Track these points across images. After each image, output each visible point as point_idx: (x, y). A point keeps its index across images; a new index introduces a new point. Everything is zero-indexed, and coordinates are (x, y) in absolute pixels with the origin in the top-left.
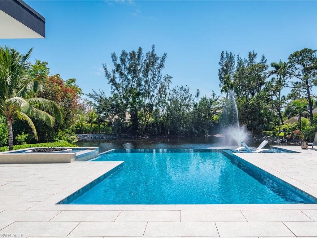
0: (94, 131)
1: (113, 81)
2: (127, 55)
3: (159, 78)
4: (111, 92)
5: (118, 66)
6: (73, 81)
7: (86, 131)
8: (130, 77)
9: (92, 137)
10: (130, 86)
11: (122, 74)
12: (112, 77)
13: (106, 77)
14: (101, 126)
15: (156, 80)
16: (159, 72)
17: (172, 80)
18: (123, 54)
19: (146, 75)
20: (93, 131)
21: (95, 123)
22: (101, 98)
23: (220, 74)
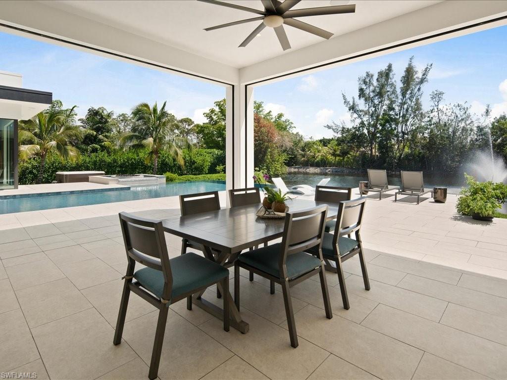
0: (339, 164)
1: (353, 108)
4: (351, 121)
7: (330, 164)
9: (334, 170)
12: (352, 104)
13: (345, 105)
14: (345, 159)
15: (414, 100)
16: (419, 89)
17: (444, 96)
20: (337, 164)
21: (339, 156)
22: (343, 128)
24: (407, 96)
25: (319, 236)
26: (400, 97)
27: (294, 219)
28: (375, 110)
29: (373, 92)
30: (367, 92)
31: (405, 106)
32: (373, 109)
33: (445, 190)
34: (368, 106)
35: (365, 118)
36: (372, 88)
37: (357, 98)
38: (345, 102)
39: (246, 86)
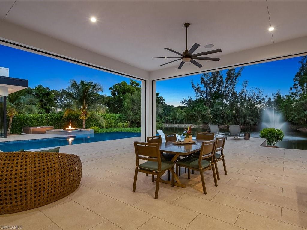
1: (197, 90)
12: (197, 87)
24: (229, 83)
25: (212, 153)
26: (225, 83)
27: (205, 145)
28: (210, 90)
29: (209, 80)
30: (206, 80)
31: (227, 89)
32: (209, 90)
33: (249, 134)
34: (206, 88)
35: (205, 95)
36: (208, 78)
37: (200, 84)
38: (193, 87)
39: (153, 81)
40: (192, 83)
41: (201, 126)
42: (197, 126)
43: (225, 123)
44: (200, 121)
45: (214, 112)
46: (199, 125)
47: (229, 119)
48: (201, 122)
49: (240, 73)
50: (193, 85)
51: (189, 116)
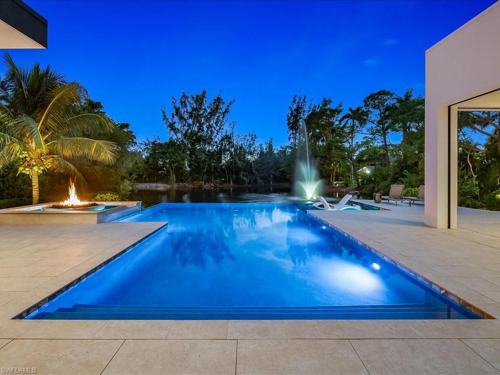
1: (172, 126)
2: (187, 98)
3: (223, 123)
5: (177, 110)
6: (127, 126)
8: (190, 121)
10: (189, 131)
11: (181, 118)
12: (171, 122)
13: (164, 122)
18: (183, 96)
19: (207, 120)
23: (289, 119)
35: (180, 136)
38: (164, 119)
40: (164, 113)
41: (175, 185)
42: (169, 186)
43: (211, 182)
44: (173, 177)
45: (196, 164)
46: (171, 183)
47: (217, 174)
48: (175, 179)
49: (228, 109)
50: (165, 116)
51: (152, 169)
